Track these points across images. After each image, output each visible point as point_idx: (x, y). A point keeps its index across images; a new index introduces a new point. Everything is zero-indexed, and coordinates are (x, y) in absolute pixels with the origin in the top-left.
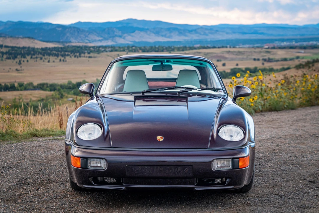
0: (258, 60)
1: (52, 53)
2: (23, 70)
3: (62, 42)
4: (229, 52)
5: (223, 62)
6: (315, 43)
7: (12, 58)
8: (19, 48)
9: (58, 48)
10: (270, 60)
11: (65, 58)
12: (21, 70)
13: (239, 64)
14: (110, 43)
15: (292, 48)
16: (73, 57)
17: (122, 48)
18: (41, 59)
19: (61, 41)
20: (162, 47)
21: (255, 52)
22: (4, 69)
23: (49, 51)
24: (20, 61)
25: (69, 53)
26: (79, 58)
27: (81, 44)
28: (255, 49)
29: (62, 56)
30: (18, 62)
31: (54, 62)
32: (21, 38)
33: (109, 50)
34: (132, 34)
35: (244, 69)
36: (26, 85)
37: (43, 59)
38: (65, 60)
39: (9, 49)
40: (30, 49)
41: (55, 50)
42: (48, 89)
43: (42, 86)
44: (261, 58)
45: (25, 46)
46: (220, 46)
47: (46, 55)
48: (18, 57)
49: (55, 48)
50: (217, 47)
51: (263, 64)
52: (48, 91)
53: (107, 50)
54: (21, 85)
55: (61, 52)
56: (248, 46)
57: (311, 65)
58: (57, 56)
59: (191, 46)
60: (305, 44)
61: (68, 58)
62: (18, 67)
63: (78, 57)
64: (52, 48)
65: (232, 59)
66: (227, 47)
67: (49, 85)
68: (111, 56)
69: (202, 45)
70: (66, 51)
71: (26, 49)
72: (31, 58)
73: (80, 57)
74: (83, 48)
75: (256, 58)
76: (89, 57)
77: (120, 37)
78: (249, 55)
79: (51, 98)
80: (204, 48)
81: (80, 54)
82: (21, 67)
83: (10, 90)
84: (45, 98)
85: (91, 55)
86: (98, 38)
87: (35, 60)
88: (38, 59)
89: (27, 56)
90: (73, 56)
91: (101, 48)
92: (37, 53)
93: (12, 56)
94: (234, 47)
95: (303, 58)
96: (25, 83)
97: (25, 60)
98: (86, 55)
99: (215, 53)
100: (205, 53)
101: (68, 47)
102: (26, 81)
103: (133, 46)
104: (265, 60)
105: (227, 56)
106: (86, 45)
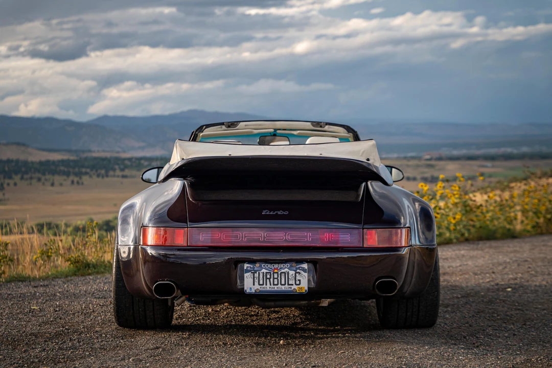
0: (415, 179)
1: (58, 169)
2: (9, 199)
3: (76, 151)
9: (69, 161)
10: (432, 180)
11: (80, 178)
12: (5, 200)
14: (158, 152)
15: (470, 158)
16: (95, 177)
18: (39, 180)
19: (74, 148)
21: (408, 166)
23: (53, 167)
24: (2, 185)
25: (88, 170)
26: (106, 179)
27: (108, 155)
28: (409, 161)
29: (76, 174)
31: (61, 185)
33: (158, 165)
37: (43, 180)
38: (80, 182)
40: (20, 164)
41: (63, 165)
43: (40, 228)
44: (419, 177)
45: (11, 158)
47: (47, 173)
49: (63, 161)
53: (155, 163)
55: (74, 168)
58: (68, 174)
60: (493, 151)
61: (85, 178)
63: (103, 177)
64: (59, 161)
67: (52, 226)
70: (83, 167)
71: (13, 164)
72: (22, 178)
73: (107, 176)
74: (112, 162)
75: (411, 175)
76: (124, 177)
81: (107, 172)
82: (4, 194)
85: (127, 172)
86: (137, 145)
87: (29, 182)
88: (34, 181)
89: (14, 176)
90: (94, 174)
91: (142, 162)
92: (33, 170)
95: (490, 176)
97: (11, 182)
98: (118, 173)
101: (86, 159)
104: (425, 180)
106: (115, 155)
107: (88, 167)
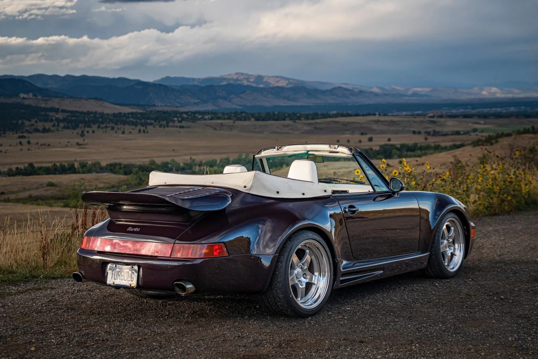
0: (419, 133)
1: (128, 120)
2: (88, 144)
3: (143, 106)
4: (377, 122)
5: (369, 136)
6: (499, 110)
7: (71, 127)
8: (82, 113)
9: (136, 113)
10: (435, 134)
11: (146, 128)
12: (85, 144)
13: (392, 139)
14: (209, 107)
15: (466, 116)
16: (157, 127)
17: (227, 114)
18: (113, 128)
19: (142, 103)
20: (284, 114)
22: (60, 143)
23: (124, 118)
24: (83, 132)
25: (152, 121)
26: (167, 129)
27: (169, 109)
28: (415, 118)
29: (142, 125)
30: (80, 133)
31: (130, 133)
32: (84, 99)
33: (208, 118)
34: (241, 95)
35: (399, 146)
36: (90, 164)
37: (116, 129)
38: (146, 131)
39: (68, 114)
40: (98, 116)
41: (132, 117)
42: (121, 171)
43: (112, 168)
44: (423, 131)
45: (90, 111)
46: (365, 113)
47: (119, 123)
48: (80, 125)
49: (132, 113)
50: (361, 114)
51: (426, 139)
52: (122, 174)
53: (206, 117)
54: (83, 165)
55: (141, 120)
56: (404, 113)
57: (493, 141)
58: (135, 124)
59: (325, 112)
60: (486, 110)
61: (150, 128)
62: (80, 141)
63: (164, 127)
64: (129, 114)
65: (382, 132)
66: (375, 115)
67: (122, 166)
68: (211, 126)
69: (340, 112)
70: (149, 119)
71: (92, 115)
72: (99, 127)
73: (168, 126)
74: (172, 115)
75: (417, 130)
76: (181, 127)
77: (225, 98)
78: (406, 127)
79: (124, 185)
80: (342, 115)
81: (167, 123)
82: (84, 140)
83: (68, 172)
84: (117, 185)
85: (184, 123)
86: (193, 101)
87: (104, 130)
88: (109, 129)
89: (92, 126)
90: (157, 124)
91: (197, 115)
92: (108, 121)
93: (72, 125)
94: (385, 115)
95: (482, 131)
96: (90, 163)
97: (90, 130)
98: (177, 124)
99: (358, 123)
100: (344, 122)
101: (151, 112)
102: (90, 159)
103: (242, 113)
104: (428, 133)
105: (375, 127)
106: (176, 109)
107: (152, 119)
